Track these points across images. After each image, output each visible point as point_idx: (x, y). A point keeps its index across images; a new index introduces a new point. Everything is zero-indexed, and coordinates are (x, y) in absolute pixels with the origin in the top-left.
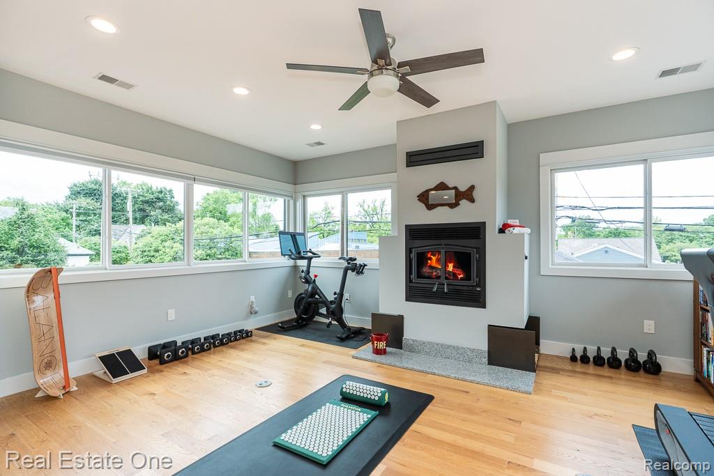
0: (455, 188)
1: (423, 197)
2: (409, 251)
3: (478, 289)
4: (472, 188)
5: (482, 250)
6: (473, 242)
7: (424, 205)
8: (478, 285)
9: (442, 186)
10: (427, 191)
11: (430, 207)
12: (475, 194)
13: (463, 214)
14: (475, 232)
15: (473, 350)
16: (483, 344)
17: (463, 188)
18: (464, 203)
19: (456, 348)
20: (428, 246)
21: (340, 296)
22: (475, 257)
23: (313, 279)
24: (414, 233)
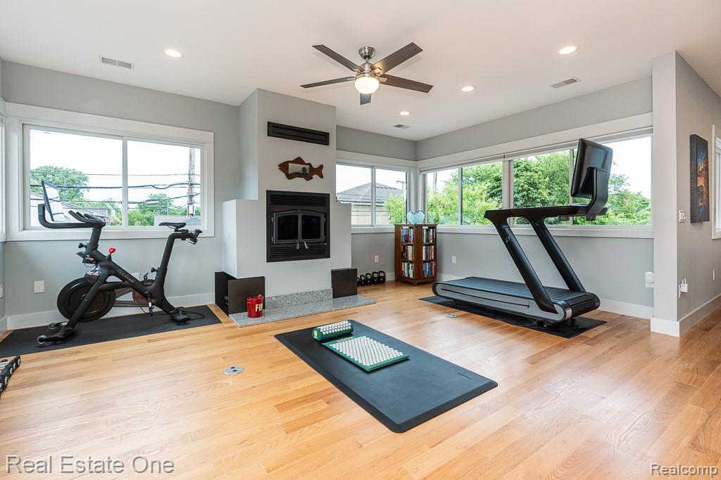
0: (310, 164)
1: (284, 167)
3: (326, 244)
4: (321, 167)
5: (327, 215)
6: (321, 209)
7: (284, 174)
8: (325, 241)
9: (299, 161)
10: (288, 162)
11: (290, 176)
12: (324, 171)
13: (311, 186)
14: (322, 201)
15: (322, 291)
16: (327, 284)
17: (315, 166)
18: (315, 177)
19: (312, 293)
20: (287, 210)
21: (163, 271)
22: (323, 220)
23: (106, 254)
24: (274, 199)
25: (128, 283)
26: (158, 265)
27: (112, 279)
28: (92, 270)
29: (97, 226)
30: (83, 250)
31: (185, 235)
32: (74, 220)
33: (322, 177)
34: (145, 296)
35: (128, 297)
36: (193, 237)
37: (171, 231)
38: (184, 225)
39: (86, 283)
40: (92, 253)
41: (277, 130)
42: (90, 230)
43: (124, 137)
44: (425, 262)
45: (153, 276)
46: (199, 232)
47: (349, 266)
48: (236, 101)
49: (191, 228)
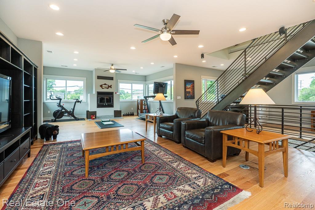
0: (108, 85)
1: (101, 86)
2: (98, 97)
4: (111, 85)
5: (113, 97)
7: (101, 88)
8: (112, 103)
9: (105, 84)
10: (102, 85)
11: (103, 88)
12: (112, 87)
13: (109, 90)
14: (112, 94)
15: (111, 115)
16: (113, 114)
18: (109, 88)
20: (102, 96)
21: (74, 109)
22: (112, 98)
23: (62, 105)
24: (99, 93)
25: (66, 111)
26: (73, 108)
27: (63, 110)
28: (59, 108)
29: (60, 99)
30: (58, 104)
31: (78, 102)
32: (56, 98)
33: (111, 88)
34: (70, 114)
35: (66, 114)
36: (80, 102)
37: (76, 100)
38: (78, 99)
39: (58, 111)
40: (59, 105)
41: (99, 78)
42: (59, 100)
43: (66, 80)
44: (144, 110)
45: (72, 110)
46: (81, 101)
47: (119, 110)
48: (92, 70)
49: (80, 100)
